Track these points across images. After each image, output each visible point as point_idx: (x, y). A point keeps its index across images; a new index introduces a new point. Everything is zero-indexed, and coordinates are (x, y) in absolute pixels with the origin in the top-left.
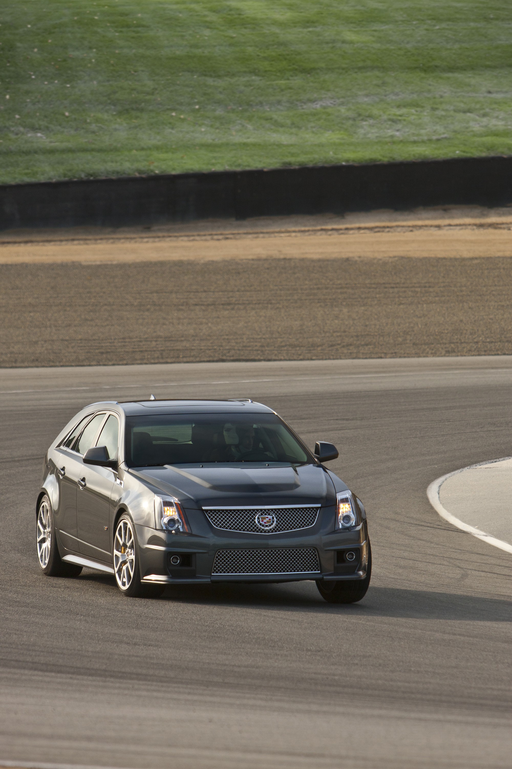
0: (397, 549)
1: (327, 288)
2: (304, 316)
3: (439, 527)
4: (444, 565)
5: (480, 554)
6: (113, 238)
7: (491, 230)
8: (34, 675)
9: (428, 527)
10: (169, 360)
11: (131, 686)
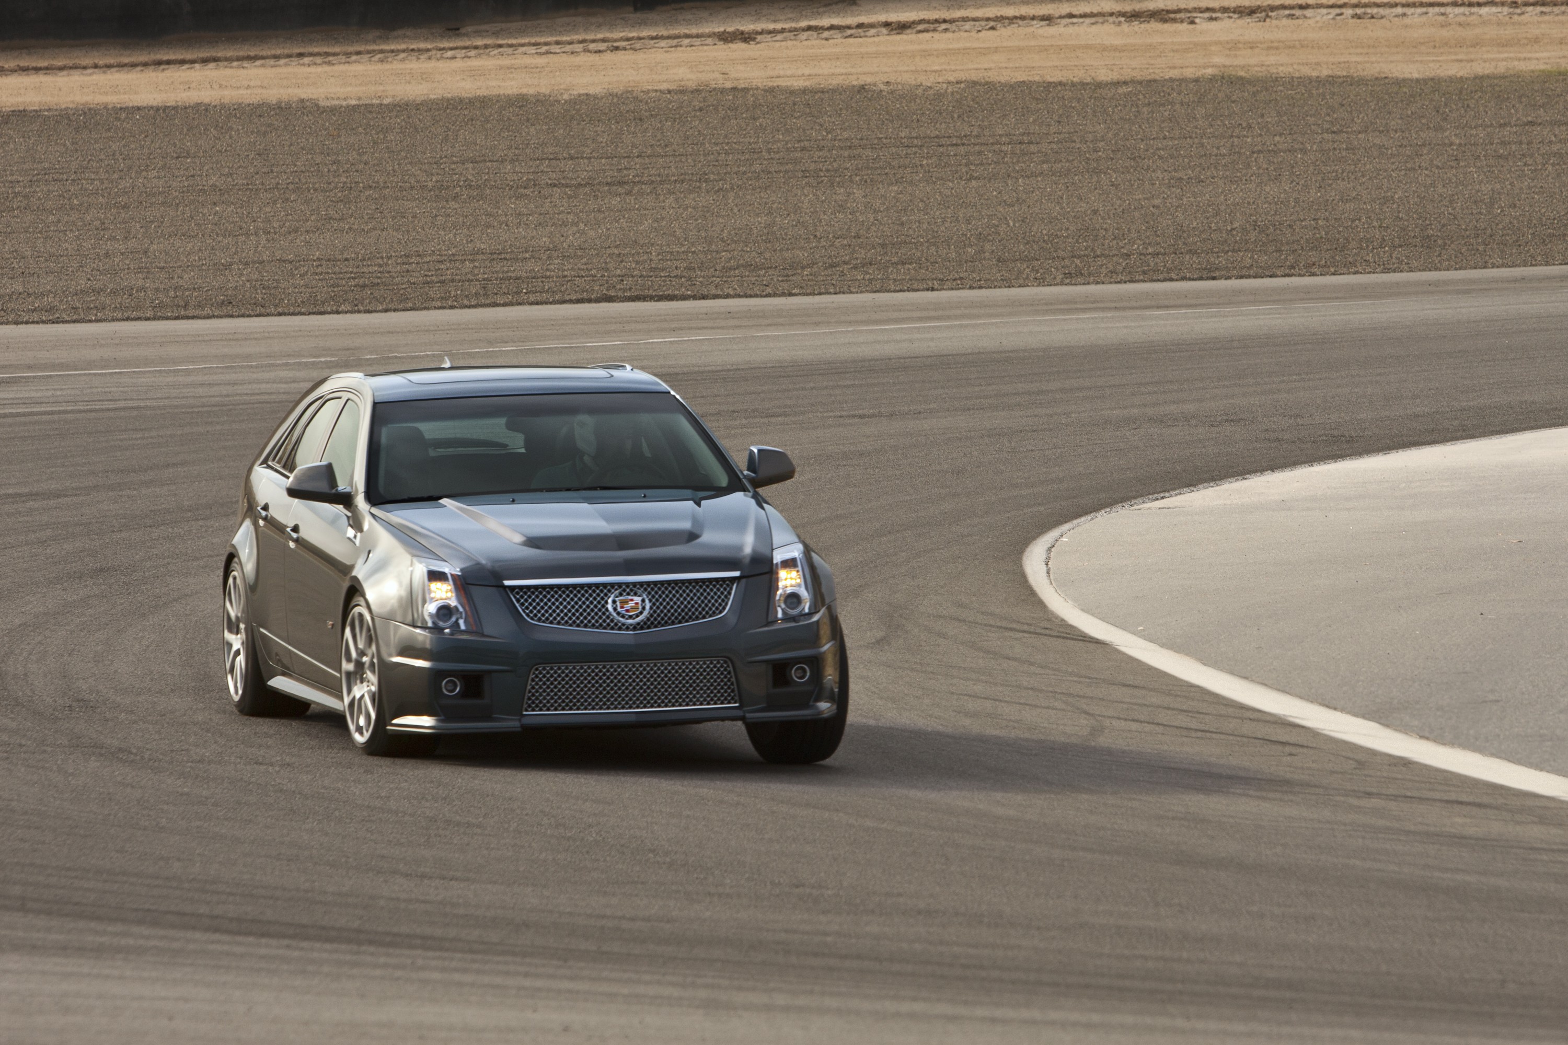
0: (960, 678)
1: (821, 149)
2: (775, 206)
3: (1047, 632)
4: (1056, 709)
5: (1129, 686)
6: (382, 51)
7: (1155, 25)
8: (213, 942)
9: (1024, 632)
10: (500, 300)
11: (409, 961)
